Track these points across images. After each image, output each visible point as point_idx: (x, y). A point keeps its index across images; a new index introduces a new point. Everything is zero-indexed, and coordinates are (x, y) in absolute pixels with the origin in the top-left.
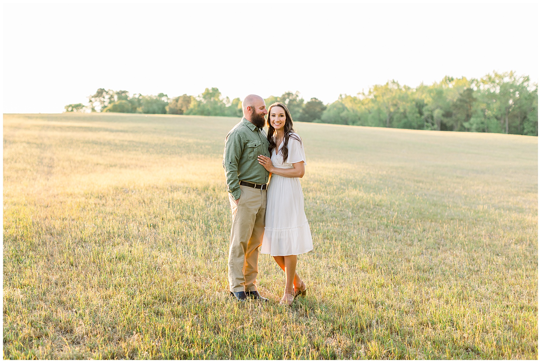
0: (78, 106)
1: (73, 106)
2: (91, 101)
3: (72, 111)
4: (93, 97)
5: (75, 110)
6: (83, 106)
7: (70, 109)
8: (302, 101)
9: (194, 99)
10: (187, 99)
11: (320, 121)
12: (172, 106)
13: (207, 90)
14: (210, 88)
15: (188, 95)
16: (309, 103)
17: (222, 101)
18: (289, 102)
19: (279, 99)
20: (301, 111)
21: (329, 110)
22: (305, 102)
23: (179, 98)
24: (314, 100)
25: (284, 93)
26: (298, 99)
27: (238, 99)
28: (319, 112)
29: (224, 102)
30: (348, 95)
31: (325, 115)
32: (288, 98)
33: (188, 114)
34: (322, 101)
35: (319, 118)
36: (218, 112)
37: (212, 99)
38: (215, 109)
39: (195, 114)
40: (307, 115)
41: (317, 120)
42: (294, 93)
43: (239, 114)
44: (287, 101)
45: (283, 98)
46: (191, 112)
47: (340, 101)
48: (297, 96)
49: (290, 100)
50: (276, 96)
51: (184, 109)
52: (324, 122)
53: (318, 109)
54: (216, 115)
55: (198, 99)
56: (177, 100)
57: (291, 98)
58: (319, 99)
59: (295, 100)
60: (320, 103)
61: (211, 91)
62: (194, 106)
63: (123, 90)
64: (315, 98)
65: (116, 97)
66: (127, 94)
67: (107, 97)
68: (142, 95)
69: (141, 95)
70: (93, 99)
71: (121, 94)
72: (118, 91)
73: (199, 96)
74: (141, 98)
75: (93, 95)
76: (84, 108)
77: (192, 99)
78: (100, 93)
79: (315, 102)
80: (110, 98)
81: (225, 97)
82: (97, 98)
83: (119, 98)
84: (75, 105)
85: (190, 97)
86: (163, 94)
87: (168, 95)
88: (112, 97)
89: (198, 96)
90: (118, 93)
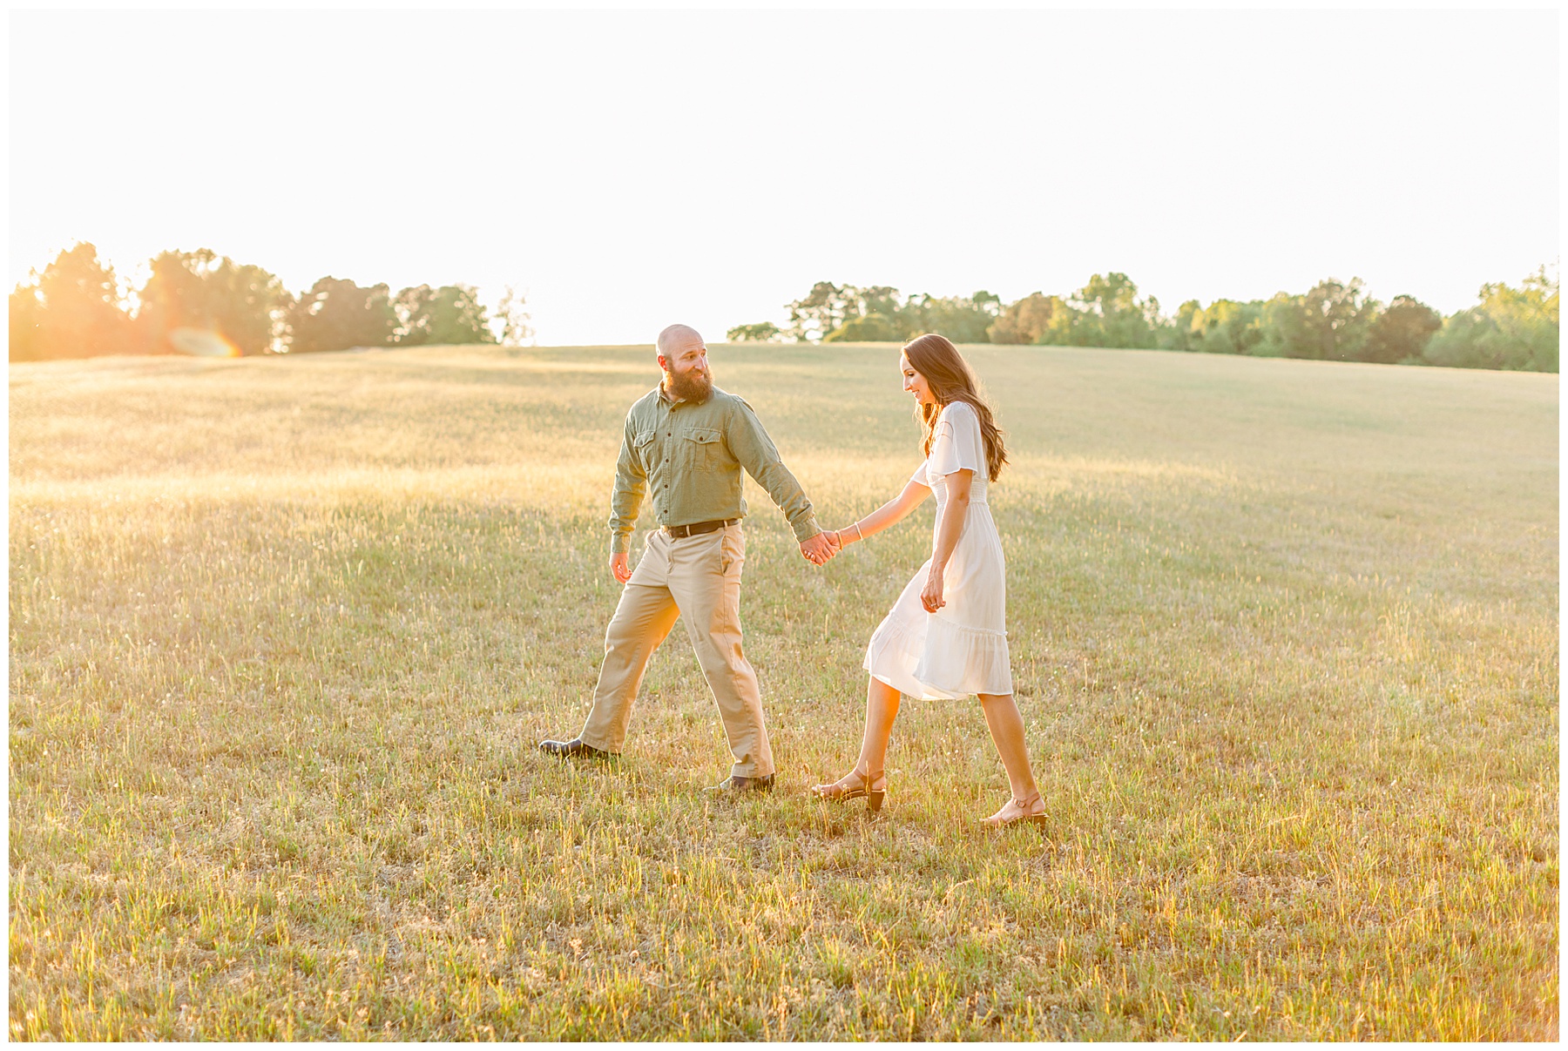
0: (762, 330)
1: (749, 329)
2: (796, 317)
3: (749, 341)
4: (801, 306)
5: (754, 340)
6: (776, 331)
7: (741, 337)
8: (1369, 305)
9: (1063, 305)
10: (1041, 306)
11: (1418, 360)
12: (1004, 327)
13: (1096, 279)
14: (1105, 275)
15: (1046, 294)
16: (1391, 311)
17: (1138, 309)
18: (1332, 308)
19: (1301, 302)
20: (1365, 334)
21: (1450, 331)
22: (1380, 310)
23: (1021, 302)
24: (1403, 301)
25: (1317, 284)
26: (1359, 300)
27: (1194, 305)
28: (1418, 335)
29: (1145, 311)
30: (1507, 284)
31: (1436, 342)
32: (1328, 297)
33: (1045, 343)
34: (1427, 304)
35: (1420, 352)
36: (1124, 339)
37: (1115, 305)
38: (1118, 331)
39: (1063, 344)
40: (1382, 345)
41: (1411, 358)
42: (1346, 283)
43: (1193, 344)
44: (1327, 306)
45: (1315, 300)
46: (1052, 339)
47: (1482, 303)
48: (1355, 291)
49: (1336, 305)
50: (1292, 293)
51: (1034, 333)
52: (1429, 363)
53: (1415, 327)
54: (1122, 346)
55: (1072, 305)
56: (1016, 310)
57: (1338, 298)
58: (1419, 300)
59: (1348, 303)
60: (1423, 311)
61: (1107, 284)
62: (1061, 323)
63: (881, 285)
64: (1407, 297)
65: (862, 304)
66: (893, 296)
67: (839, 304)
68: (933, 296)
69: (928, 298)
70: (802, 312)
71: (878, 298)
72: (869, 287)
73: (1073, 298)
74: (928, 305)
75: (801, 300)
76: (777, 336)
77: (1055, 306)
78: (822, 293)
79: (1408, 309)
80: (846, 308)
81: (1145, 298)
82: (813, 310)
83: (871, 307)
84: (754, 327)
85: (1049, 300)
86: (986, 293)
87: (1000, 297)
88: (851, 304)
89: (1070, 296)
90: (866, 295)
